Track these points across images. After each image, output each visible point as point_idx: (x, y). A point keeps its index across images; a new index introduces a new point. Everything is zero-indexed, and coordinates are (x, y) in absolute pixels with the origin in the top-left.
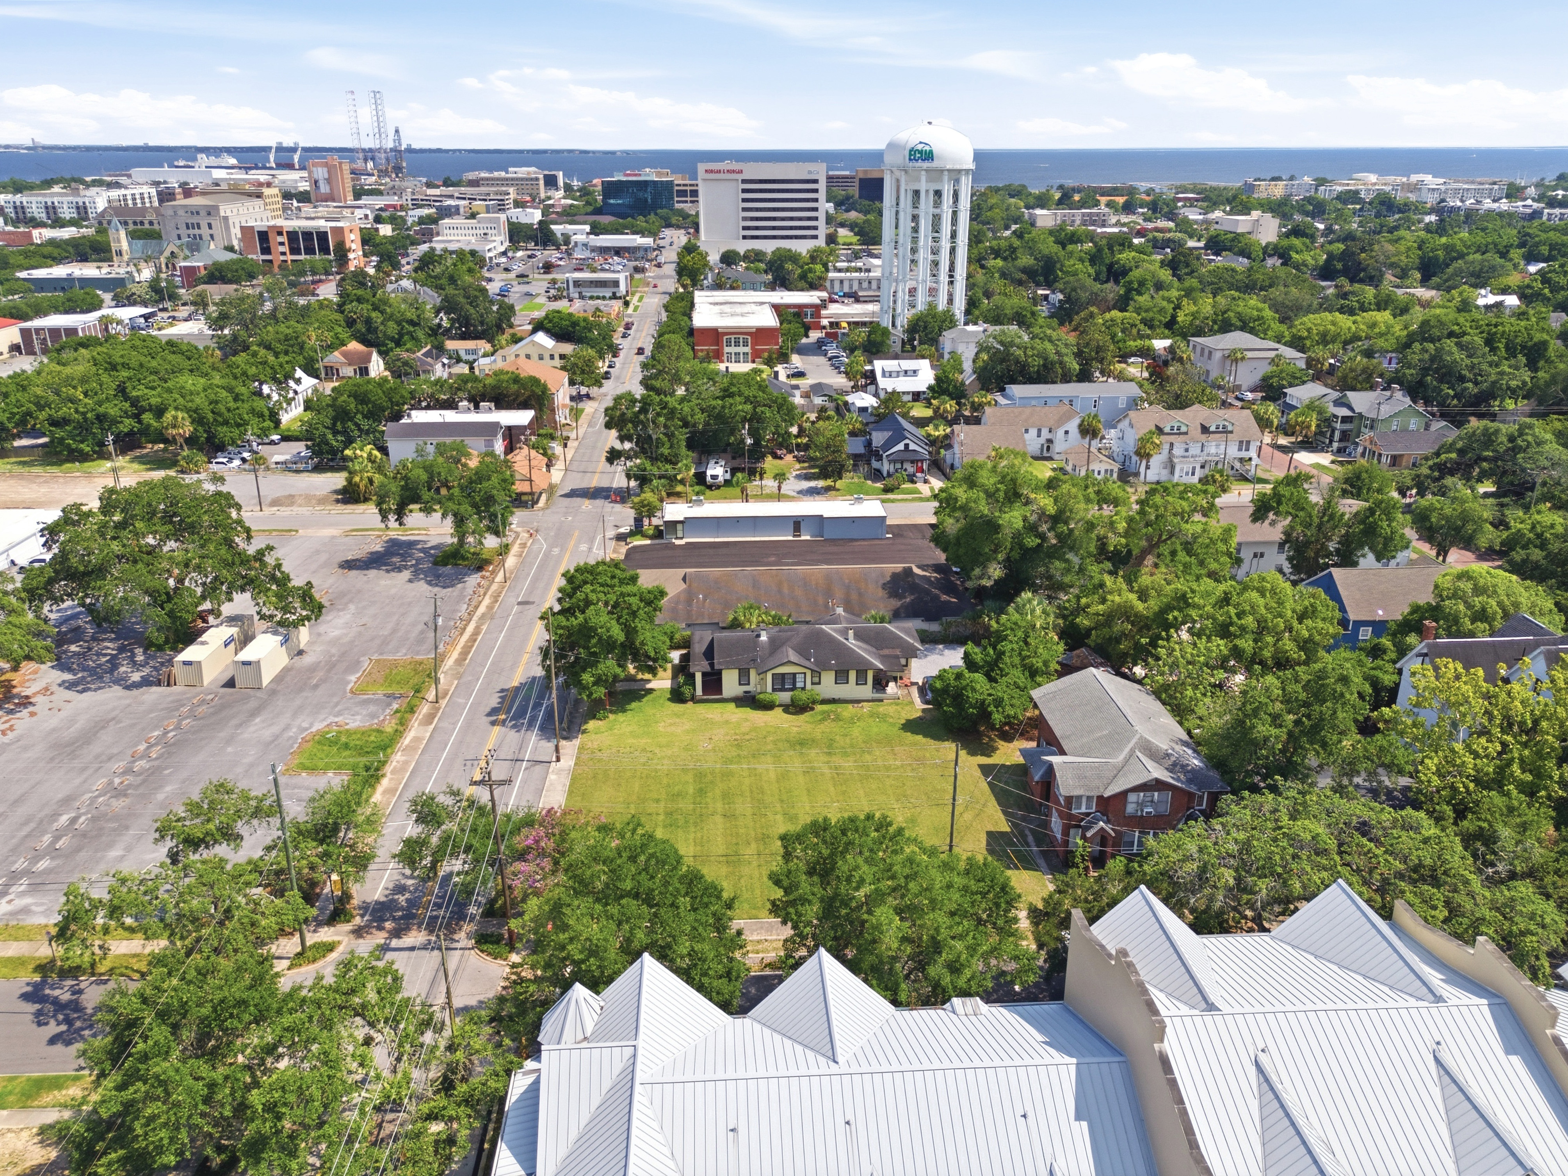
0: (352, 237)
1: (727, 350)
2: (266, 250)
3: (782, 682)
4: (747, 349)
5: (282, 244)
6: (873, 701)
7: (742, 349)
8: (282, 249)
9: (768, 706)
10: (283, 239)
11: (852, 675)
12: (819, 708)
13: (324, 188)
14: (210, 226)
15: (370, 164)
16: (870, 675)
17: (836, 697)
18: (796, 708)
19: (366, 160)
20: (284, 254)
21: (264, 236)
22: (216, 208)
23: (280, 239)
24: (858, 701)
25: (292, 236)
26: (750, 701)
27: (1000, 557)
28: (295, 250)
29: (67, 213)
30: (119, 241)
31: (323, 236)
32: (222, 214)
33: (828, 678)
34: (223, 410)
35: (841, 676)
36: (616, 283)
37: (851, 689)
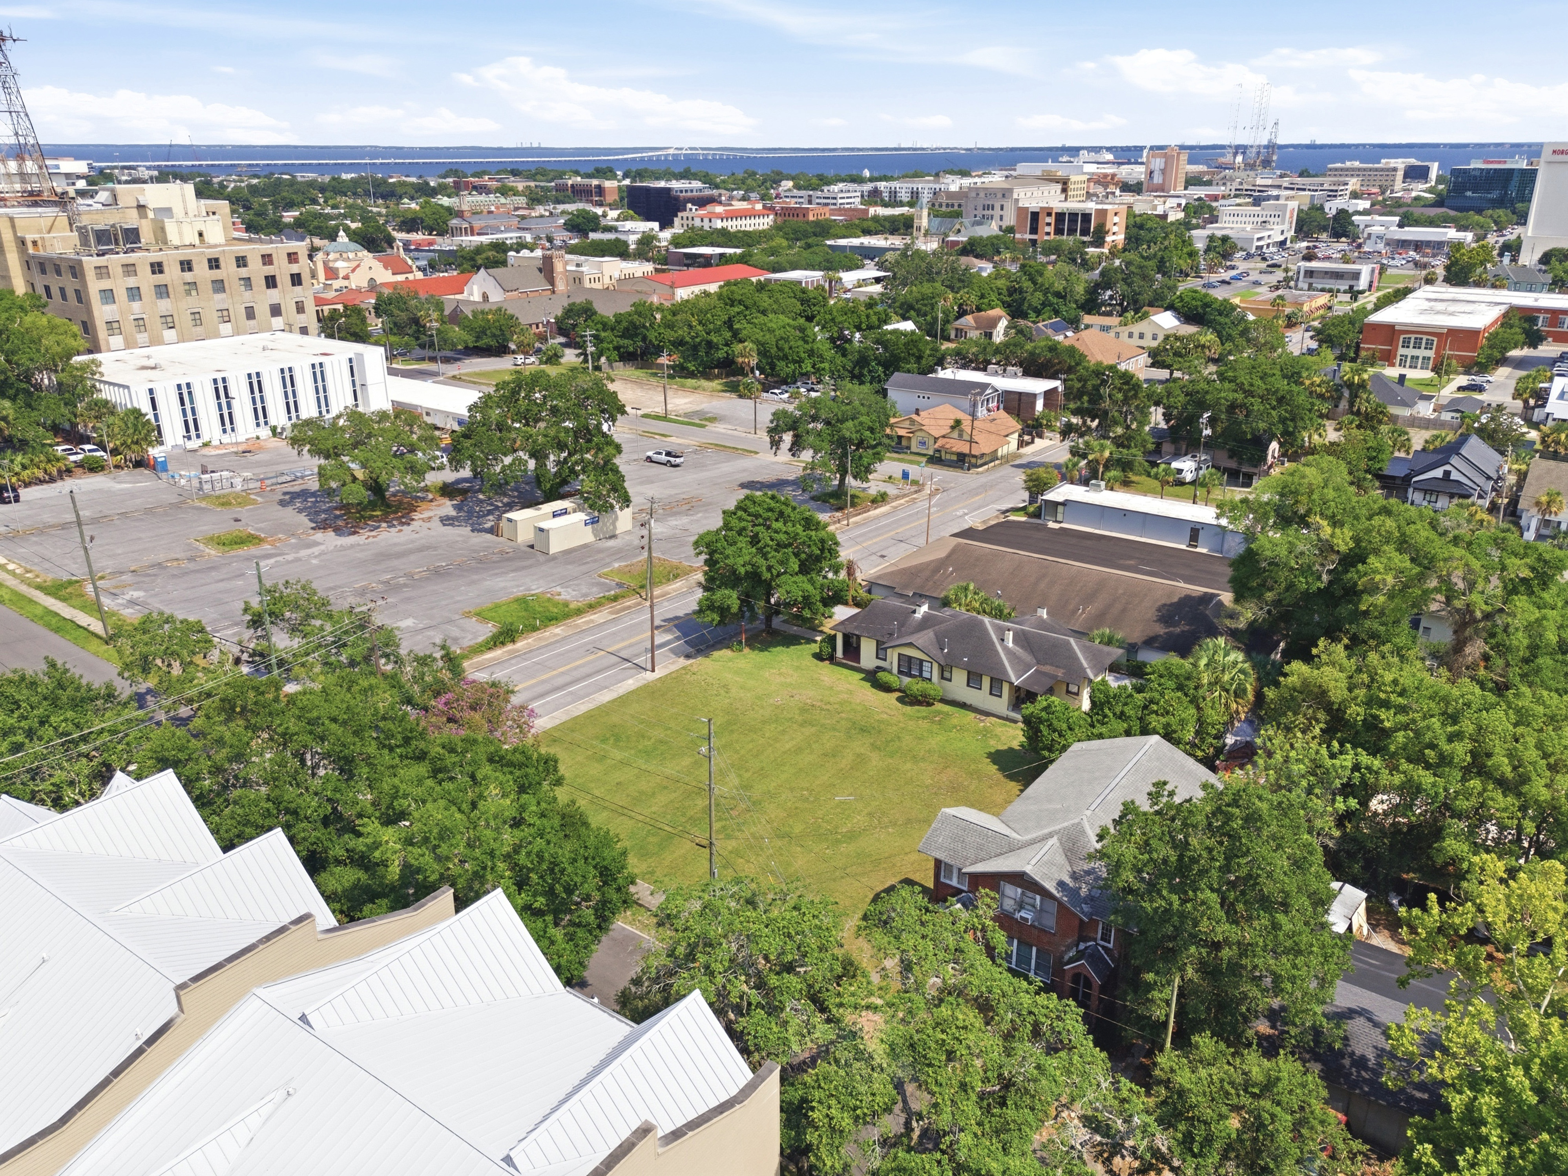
0: (1116, 219)
1: (1401, 351)
2: (1034, 230)
3: (908, 666)
4: (1431, 354)
5: (1049, 224)
6: (1007, 719)
7: (1422, 353)
8: (1047, 229)
9: (886, 688)
10: (1051, 220)
11: (986, 682)
12: (939, 706)
13: (1157, 179)
14: (1002, 208)
15: (1239, 159)
16: (1006, 688)
17: (968, 702)
18: (908, 699)
19: (1235, 154)
20: (1048, 234)
21: (1035, 216)
22: (1011, 191)
23: (1048, 220)
24: (988, 714)
25: (1060, 216)
26: (873, 678)
27: (1269, 596)
28: (1059, 231)
29: (905, 197)
30: (921, 218)
31: (1086, 217)
32: (1015, 196)
33: (959, 677)
34: (786, 346)
35: (973, 680)
36: (1356, 275)
37: (980, 697)
